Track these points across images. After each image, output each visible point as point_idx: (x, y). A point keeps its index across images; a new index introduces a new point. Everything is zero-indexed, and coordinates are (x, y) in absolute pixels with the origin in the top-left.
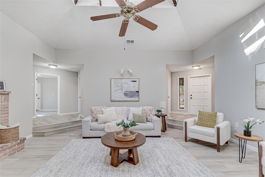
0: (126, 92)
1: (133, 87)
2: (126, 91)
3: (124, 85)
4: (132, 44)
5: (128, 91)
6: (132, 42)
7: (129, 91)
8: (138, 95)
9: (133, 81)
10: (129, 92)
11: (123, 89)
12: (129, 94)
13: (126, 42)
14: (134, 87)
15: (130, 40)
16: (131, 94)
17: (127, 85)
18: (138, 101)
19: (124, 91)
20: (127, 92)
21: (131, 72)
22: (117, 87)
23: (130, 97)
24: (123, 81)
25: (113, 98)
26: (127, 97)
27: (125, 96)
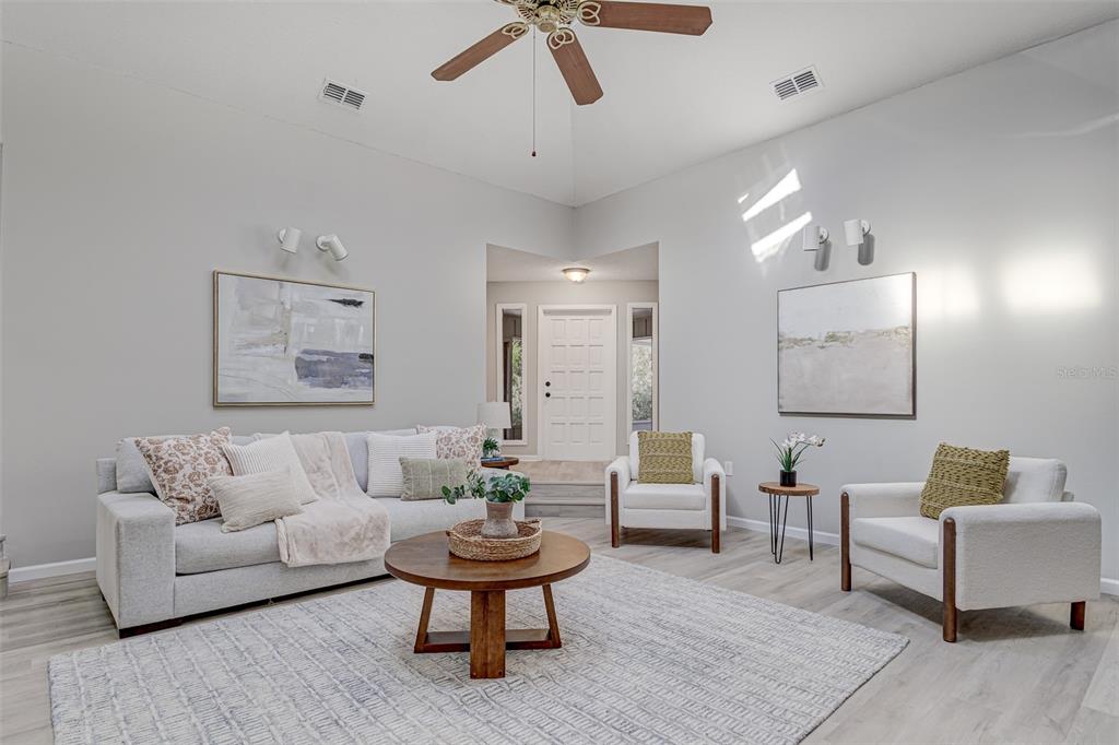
0: (307, 358)
1: (344, 333)
2: (306, 352)
3: (295, 319)
4: (351, 108)
5: (317, 353)
6: (355, 99)
7: (325, 353)
8: (371, 376)
9: (345, 302)
10: (324, 358)
11: (293, 339)
12: (326, 367)
13: (322, 86)
14: (351, 330)
15: (349, 87)
16: (336, 368)
17: (312, 321)
18: (368, 405)
19: (295, 353)
20: (315, 358)
21: (342, 251)
22: (255, 323)
23: (328, 385)
24: (292, 294)
25: (227, 391)
26: (313, 385)
27: (300, 378)
